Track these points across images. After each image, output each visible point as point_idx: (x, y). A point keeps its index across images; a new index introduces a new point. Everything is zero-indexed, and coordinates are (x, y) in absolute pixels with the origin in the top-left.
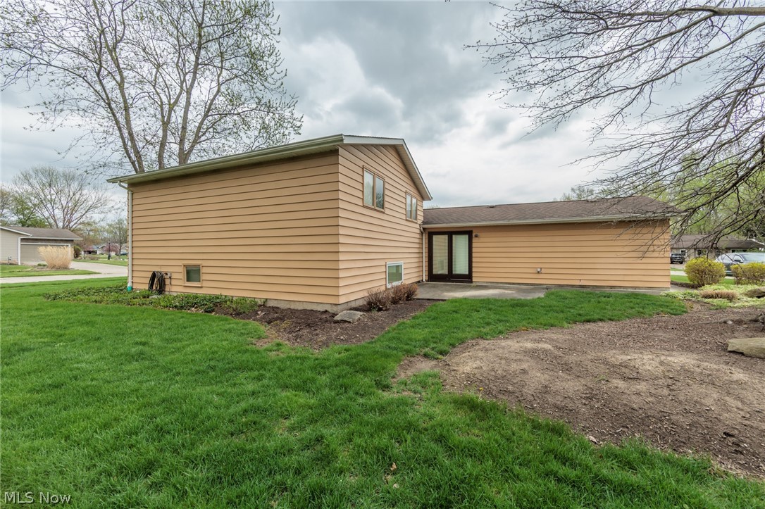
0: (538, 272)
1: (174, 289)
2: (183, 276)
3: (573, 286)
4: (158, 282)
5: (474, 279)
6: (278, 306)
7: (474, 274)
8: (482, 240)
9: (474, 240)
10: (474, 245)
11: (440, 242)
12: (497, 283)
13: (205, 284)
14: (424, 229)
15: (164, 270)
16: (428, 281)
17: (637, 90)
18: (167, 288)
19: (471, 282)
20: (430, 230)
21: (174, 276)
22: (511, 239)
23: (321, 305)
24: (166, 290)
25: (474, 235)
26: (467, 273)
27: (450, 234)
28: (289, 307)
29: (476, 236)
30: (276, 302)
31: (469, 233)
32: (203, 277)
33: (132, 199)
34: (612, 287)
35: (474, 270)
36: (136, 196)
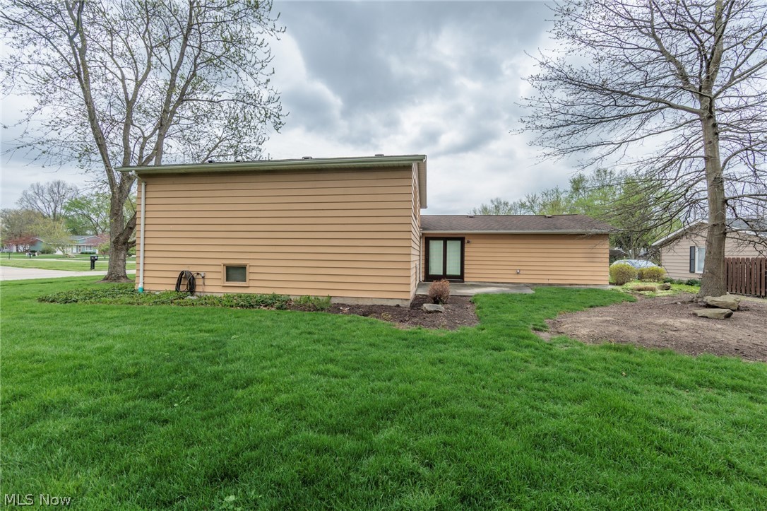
0: (518, 273)
1: (208, 289)
2: (223, 275)
3: (543, 284)
4: (188, 282)
5: (465, 280)
6: (344, 303)
7: (465, 275)
8: (472, 245)
9: (466, 246)
10: (466, 250)
11: (436, 247)
12: (485, 282)
13: (252, 284)
14: (423, 234)
15: (193, 269)
16: (424, 281)
17: (617, 146)
18: (198, 289)
19: (463, 282)
20: (427, 236)
21: (208, 276)
22: (497, 246)
23: (391, 301)
24: (197, 290)
25: (466, 241)
26: (459, 274)
27: (445, 239)
28: (356, 303)
29: (468, 242)
30: (341, 299)
31: (461, 239)
32: (249, 276)
33: (146, 192)
34: (570, 285)
35: (465, 271)
36: (149, 188)
